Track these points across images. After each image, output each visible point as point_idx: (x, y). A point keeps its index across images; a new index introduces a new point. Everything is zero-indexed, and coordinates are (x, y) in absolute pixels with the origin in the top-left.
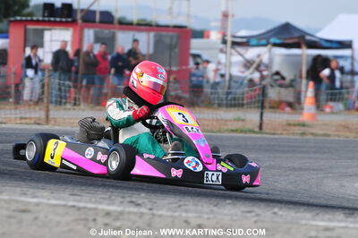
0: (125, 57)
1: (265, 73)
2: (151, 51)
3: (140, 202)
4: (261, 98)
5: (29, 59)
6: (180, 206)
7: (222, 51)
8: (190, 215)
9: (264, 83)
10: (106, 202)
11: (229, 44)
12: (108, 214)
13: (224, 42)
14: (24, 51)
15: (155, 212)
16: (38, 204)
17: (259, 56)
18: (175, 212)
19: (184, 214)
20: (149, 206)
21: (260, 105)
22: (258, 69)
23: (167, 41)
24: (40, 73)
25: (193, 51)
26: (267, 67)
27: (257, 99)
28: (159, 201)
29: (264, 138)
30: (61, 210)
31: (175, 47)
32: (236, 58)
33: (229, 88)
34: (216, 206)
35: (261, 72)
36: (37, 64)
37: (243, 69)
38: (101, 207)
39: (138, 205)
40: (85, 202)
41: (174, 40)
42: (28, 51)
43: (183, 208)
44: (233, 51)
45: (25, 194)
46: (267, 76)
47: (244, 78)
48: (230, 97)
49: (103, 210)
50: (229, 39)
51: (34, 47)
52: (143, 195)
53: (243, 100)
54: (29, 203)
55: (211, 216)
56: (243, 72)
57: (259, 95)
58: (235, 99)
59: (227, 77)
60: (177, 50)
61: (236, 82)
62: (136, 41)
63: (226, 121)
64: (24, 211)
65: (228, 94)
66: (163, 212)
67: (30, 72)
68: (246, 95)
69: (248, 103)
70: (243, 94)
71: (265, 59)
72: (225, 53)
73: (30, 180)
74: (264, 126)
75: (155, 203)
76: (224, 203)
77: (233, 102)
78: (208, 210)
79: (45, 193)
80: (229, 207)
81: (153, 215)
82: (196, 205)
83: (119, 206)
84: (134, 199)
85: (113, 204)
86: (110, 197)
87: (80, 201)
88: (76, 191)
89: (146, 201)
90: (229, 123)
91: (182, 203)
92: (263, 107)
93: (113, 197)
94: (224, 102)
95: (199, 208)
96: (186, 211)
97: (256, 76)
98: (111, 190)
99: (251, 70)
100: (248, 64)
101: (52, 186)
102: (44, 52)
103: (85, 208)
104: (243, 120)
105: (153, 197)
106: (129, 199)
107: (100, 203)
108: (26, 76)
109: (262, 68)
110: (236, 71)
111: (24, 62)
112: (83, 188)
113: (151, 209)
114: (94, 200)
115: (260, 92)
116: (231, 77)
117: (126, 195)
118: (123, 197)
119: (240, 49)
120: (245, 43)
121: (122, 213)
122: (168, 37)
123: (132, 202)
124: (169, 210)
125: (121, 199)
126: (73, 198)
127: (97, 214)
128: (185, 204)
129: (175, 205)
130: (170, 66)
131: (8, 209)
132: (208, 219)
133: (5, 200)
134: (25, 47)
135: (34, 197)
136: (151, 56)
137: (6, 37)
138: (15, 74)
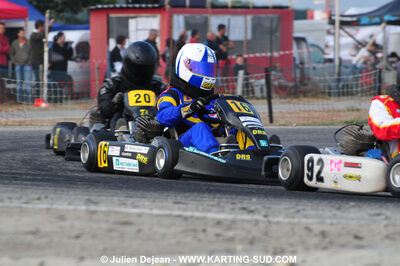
1: (379, 55)
2: (249, 37)
3: (253, 208)
4: (377, 84)
6: (298, 211)
7: (329, 33)
8: (311, 221)
9: (379, 66)
10: (215, 209)
11: (337, 24)
12: (219, 223)
13: (332, 22)
14: (108, 43)
15: (271, 219)
16: (139, 215)
17: (371, 36)
18: (293, 217)
19: (304, 220)
20: (264, 213)
21: (376, 91)
23: (267, 24)
25: (296, 35)
26: (382, 48)
27: (373, 85)
28: (274, 207)
30: (167, 221)
31: (276, 31)
32: (346, 40)
33: (339, 74)
34: (339, 209)
37: (354, 52)
38: (210, 215)
39: (251, 212)
40: (192, 210)
41: (275, 23)
42: (113, 44)
43: (302, 212)
44: (342, 32)
45: (124, 204)
46: (382, 58)
49: (213, 219)
50: (337, 19)
52: (254, 200)
53: (357, 87)
54: (129, 214)
55: (335, 221)
57: (375, 81)
58: (347, 86)
59: (337, 62)
60: (278, 34)
61: (347, 67)
63: (339, 111)
64: (125, 223)
65: (339, 80)
66: (280, 219)
68: (359, 82)
71: (379, 39)
72: (334, 34)
75: (269, 208)
76: (347, 206)
77: (345, 90)
78: (331, 214)
79: (147, 203)
80: (353, 210)
81: (269, 222)
82: (317, 210)
83: (230, 213)
84: (245, 205)
85: (223, 211)
86: (218, 204)
87: (185, 210)
88: (179, 199)
89: (259, 206)
90: (342, 114)
91: (300, 207)
93: (222, 204)
94: (336, 91)
95: (320, 212)
96: (305, 217)
98: (218, 195)
100: (358, 45)
101: (153, 194)
103: (192, 217)
104: (358, 110)
105: (266, 202)
106: (239, 205)
107: (209, 211)
110: (345, 54)
111: (107, 55)
112: (187, 194)
113: (266, 216)
114: (201, 207)
115: (377, 77)
116: (340, 59)
117: (236, 201)
118: (233, 204)
119: (349, 29)
120: (355, 22)
121: (234, 222)
122: (268, 19)
123: (244, 209)
124: (287, 216)
125: (231, 206)
126: (177, 206)
127: (206, 224)
128: (304, 210)
129: (293, 211)
130: (271, 52)
131: (107, 222)
132: (332, 224)
133: (103, 212)
134: (108, 38)
135: (135, 207)
136: (249, 42)
137: (87, 28)
138: (99, 69)
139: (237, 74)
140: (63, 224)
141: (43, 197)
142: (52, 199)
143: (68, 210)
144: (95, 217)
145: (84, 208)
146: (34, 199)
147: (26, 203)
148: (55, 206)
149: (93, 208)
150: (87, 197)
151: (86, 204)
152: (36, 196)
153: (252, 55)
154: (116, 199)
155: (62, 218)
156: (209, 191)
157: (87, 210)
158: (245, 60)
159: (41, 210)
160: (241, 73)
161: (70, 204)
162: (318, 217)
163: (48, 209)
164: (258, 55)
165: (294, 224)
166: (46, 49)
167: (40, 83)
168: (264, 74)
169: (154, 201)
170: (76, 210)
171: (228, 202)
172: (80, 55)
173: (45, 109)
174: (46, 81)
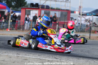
0: (52, 18)
1: (91, 23)
2: (60, 16)
3: (57, 58)
4: (90, 30)
5: (26, 18)
6: (68, 59)
7: (79, 17)
9: (91, 25)
10: (48, 57)
11: (81, 15)
12: (49, 61)
13: (80, 14)
14: (25, 16)
15: (61, 61)
16: (29, 58)
17: (89, 18)
18: (67, 61)
21: (90, 31)
22: (89, 22)
23: (64, 14)
24: (29, 22)
25: (71, 17)
26: (92, 21)
27: (89, 30)
29: (91, 41)
30: (36, 60)
32: (83, 19)
33: (81, 27)
34: (78, 59)
35: (90, 22)
36: (28, 20)
37: (85, 22)
38: (47, 59)
39: (57, 59)
40: (42, 57)
41: (66, 14)
42: (26, 16)
44: (82, 17)
45: (26, 55)
46: (91, 24)
47: (85, 24)
48: (81, 29)
50: (81, 14)
51: (28, 15)
52: (58, 56)
53: (85, 30)
54: (27, 57)
55: (77, 62)
56: (85, 23)
57: (89, 29)
58: (83, 30)
59: (80, 24)
60: (67, 16)
61: (83, 25)
62: (55, 14)
65: (81, 28)
67: (27, 22)
68: (86, 29)
69: (86, 31)
70: (85, 29)
71: (91, 19)
72: (80, 17)
73: (27, 51)
74: (91, 38)
75: (61, 58)
76: (80, 59)
77: (82, 31)
78: (76, 60)
79: (31, 55)
82: (73, 59)
83: (52, 59)
84: (55, 57)
85: (50, 58)
86: (49, 56)
87: (41, 57)
88: (39, 55)
89: (59, 57)
91: (69, 58)
92: (90, 32)
93: (50, 56)
94: (80, 31)
96: (70, 61)
97: (89, 24)
98: (49, 54)
99: (87, 22)
100: (86, 20)
101: (33, 53)
102: (30, 16)
103: (42, 59)
104: (85, 36)
105: (61, 56)
106: (54, 57)
107: (46, 58)
108: (26, 23)
109: (90, 21)
110: (83, 22)
111: (25, 19)
112: (42, 54)
114: (45, 57)
115: (90, 28)
116: (81, 24)
118: (53, 56)
119: (84, 16)
120: (85, 15)
122: (64, 13)
123: (55, 58)
124: (65, 60)
128: (70, 59)
129: (67, 59)
130: (65, 21)
131: (22, 59)
133: (21, 57)
134: (25, 15)
135: (29, 56)
136: (59, 18)
137: (20, 12)
138: (23, 22)
140: (11, 59)
141: (6, 52)
142: (8, 53)
143: (12, 56)
144: (19, 58)
145: (16, 55)
146: (4, 53)
147: (2, 53)
148: (9, 55)
149: (18, 55)
150: (17, 53)
151: (17, 54)
153: (60, 21)
154: (24, 54)
155: (10, 57)
156: (47, 53)
157: (17, 56)
159: (5, 55)
160: (57, 25)
161: (13, 54)
162: (73, 61)
163: (7, 55)
166: (10, 17)
167: (8, 25)
168: (62, 26)
169: (33, 55)
170: (14, 56)
171: (51, 56)
172: (18, 19)
173: (9, 31)
174: (9, 24)
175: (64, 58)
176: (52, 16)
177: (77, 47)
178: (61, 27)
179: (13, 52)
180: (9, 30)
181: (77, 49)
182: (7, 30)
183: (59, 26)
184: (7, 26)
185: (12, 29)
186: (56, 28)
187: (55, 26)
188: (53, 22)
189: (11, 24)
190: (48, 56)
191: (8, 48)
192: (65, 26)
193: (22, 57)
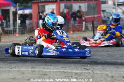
2: (86, 10)
3: (88, 68)
6: (104, 69)
7: (114, 8)
8: (108, 72)
10: (75, 69)
11: (116, 5)
12: (76, 74)
13: (114, 5)
15: (94, 72)
16: (50, 72)
18: (102, 71)
19: (106, 72)
20: (92, 70)
23: (92, 6)
25: (102, 9)
28: (95, 68)
30: (58, 74)
34: (117, 68)
38: (73, 71)
39: (88, 70)
40: (67, 70)
41: (95, 5)
43: (105, 69)
44: (118, 8)
45: (44, 68)
47: (123, 18)
49: (75, 72)
50: (116, 3)
52: (89, 66)
54: (46, 71)
55: (116, 72)
56: (123, 16)
60: (96, 9)
62: (80, 7)
72: (115, 9)
73: (45, 63)
75: (94, 68)
76: (120, 67)
78: (115, 70)
79: (52, 67)
81: (94, 73)
83: (80, 70)
84: (86, 68)
85: (78, 70)
87: (65, 70)
88: (63, 66)
89: (90, 68)
91: (104, 68)
93: (78, 67)
95: (111, 69)
96: (106, 71)
98: (76, 64)
101: (54, 64)
103: (67, 72)
105: (93, 66)
106: (84, 68)
107: (73, 70)
112: (66, 64)
113: (93, 71)
114: (70, 69)
117: (82, 66)
118: (82, 67)
121: (82, 73)
122: (92, 4)
123: (85, 69)
124: (100, 71)
125: (81, 68)
126: (62, 68)
127: (72, 74)
128: (105, 68)
129: (102, 69)
130: (94, 15)
131: (39, 74)
132: (115, 73)
133: (37, 71)
135: (48, 69)
136: (86, 12)
137: (31, 9)
138: (36, 22)
139: (83, 23)
141: (17, 66)
142: (20, 67)
143: (25, 71)
144: (34, 73)
145: (31, 70)
146: (14, 67)
147: (11, 69)
148: (21, 69)
149: (34, 70)
150: (31, 66)
151: (31, 68)
152: (15, 66)
153: (88, 17)
154: (41, 66)
155: (23, 73)
157: (32, 71)
158: (85, 18)
159: (16, 71)
160: (84, 22)
161: (26, 68)
162: (110, 71)
163: (18, 70)
164: (90, 16)
165: (102, 73)
166: (18, 16)
167: (16, 28)
168: (91, 23)
169: (54, 67)
170: (28, 70)
171: (80, 66)
172: (29, 18)
173: (18, 37)
174: (18, 27)
175: (98, 68)
176: (75, 11)
177: (114, 51)
178: (89, 24)
179: (26, 65)
180: (17, 35)
181: (115, 53)
182: (15, 35)
183: (87, 24)
184: (14, 30)
185: (21, 34)
186: (82, 27)
187: (82, 24)
188: (77, 19)
189: (19, 26)
190: (75, 67)
191: (19, 61)
192: (95, 22)
193: (39, 71)
